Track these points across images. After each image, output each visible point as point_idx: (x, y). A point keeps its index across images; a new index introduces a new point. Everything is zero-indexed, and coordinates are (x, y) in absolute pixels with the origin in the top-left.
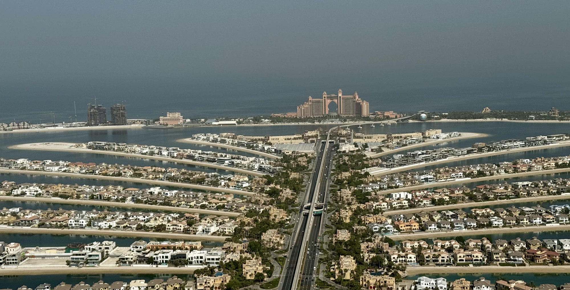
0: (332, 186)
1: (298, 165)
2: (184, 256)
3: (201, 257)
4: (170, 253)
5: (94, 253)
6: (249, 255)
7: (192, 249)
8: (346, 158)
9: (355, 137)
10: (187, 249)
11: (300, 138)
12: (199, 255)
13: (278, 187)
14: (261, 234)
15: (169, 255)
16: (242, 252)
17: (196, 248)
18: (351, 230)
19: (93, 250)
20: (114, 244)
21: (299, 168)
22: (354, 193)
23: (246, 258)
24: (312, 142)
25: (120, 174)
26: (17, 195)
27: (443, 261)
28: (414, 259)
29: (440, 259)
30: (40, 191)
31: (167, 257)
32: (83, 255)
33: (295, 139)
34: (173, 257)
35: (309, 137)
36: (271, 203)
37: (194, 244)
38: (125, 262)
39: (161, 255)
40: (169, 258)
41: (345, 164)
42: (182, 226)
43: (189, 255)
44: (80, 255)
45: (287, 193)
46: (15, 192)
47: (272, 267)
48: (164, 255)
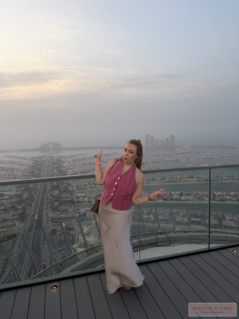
1: (40, 164)
3: (9, 194)
6: (24, 192)
7: (5, 191)
10: (3, 191)
12: (8, 193)
16: (22, 191)
28: (76, 189)
29: (83, 188)
36: (32, 175)
41: (55, 162)
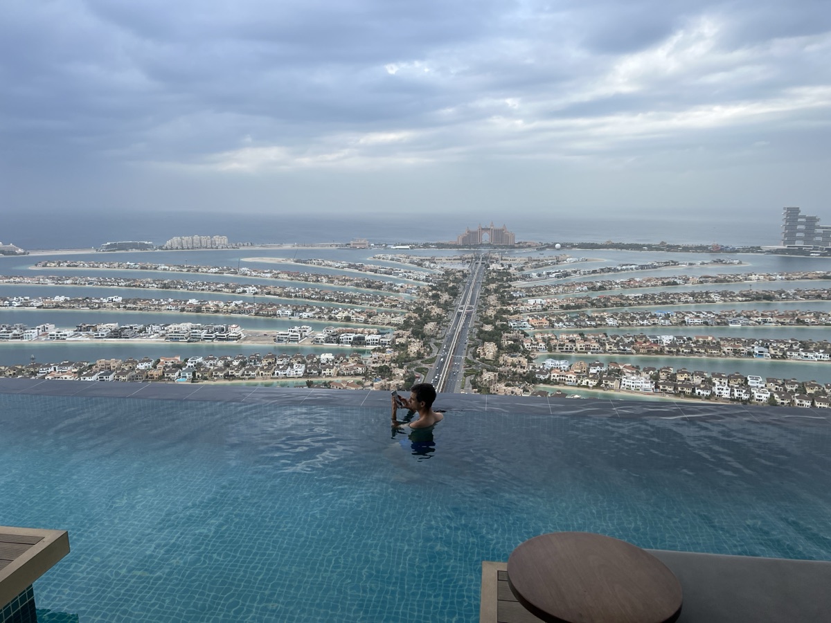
0: (481, 294)
1: (456, 278)
2: (363, 338)
4: (352, 336)
5: (295, 334)
6: (413, 340)
7: (369, 334)
8: (495, 274)
9: (502, 259)
10: (366, 334)
11: (458, 259)
12: (375, 338)
13: (439, 292)
14: (424, 325)
15: (352, 337)
16: (408, 337)
17: (373, 333)
18: (494, 325)
19: (294, 332)
20: (310, 329)
21: (456, 280)
22: (499, 299)
23: (410, 342)
24: (468, 262)
25: (318, 281)
26: (239, 293)
27: (567, 349)
30: (257, 290)
31: (350, 339)
32: (286, 335)
33: (454, 260)
34: (355, 339)
35: (466, 259)
36: (433, 304)
37: (372, 330)
38: (318, 342)
39: (346, 337)
40: (352, 339)
42: (363, 317)
43: (367, 338)
44: (284, 335)
45: (445, 297)
46: (238, 290)
47: (431, 349)
48: (348, 337)
